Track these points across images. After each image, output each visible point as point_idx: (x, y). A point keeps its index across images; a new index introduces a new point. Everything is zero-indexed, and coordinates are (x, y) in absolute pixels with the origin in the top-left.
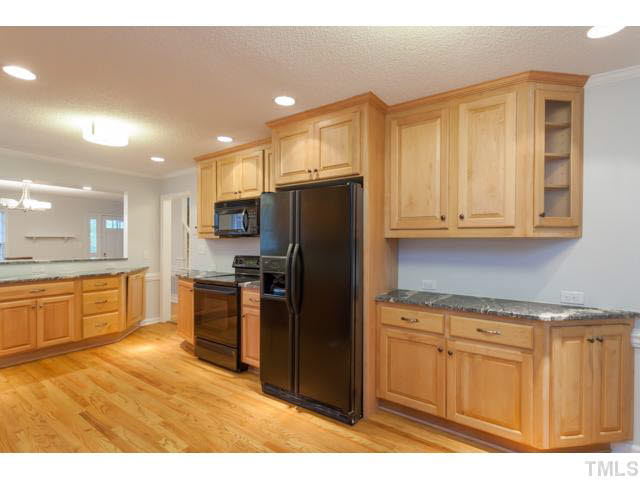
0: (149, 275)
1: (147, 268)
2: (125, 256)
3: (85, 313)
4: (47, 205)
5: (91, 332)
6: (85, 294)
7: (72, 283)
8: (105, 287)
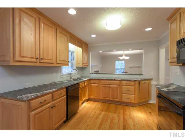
0: (153, 82)
1: (153, 79)
2: (143, 74)
3: (123, 92)
4: (128, 58)
5: (124, 100)
6: (123, 86)
7: (119, 82)
8: (129, 85)
